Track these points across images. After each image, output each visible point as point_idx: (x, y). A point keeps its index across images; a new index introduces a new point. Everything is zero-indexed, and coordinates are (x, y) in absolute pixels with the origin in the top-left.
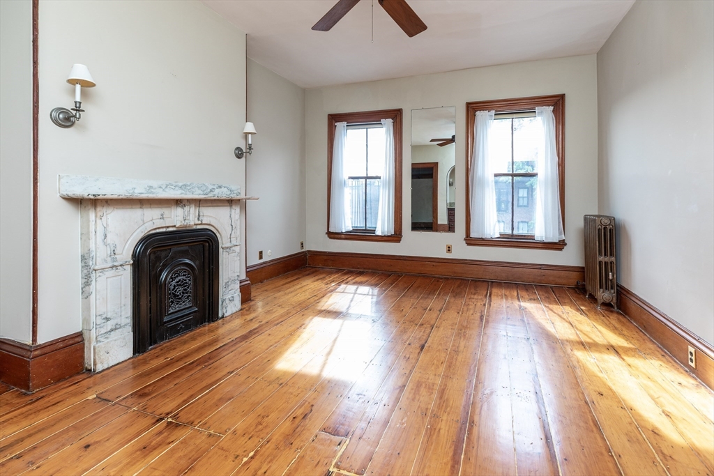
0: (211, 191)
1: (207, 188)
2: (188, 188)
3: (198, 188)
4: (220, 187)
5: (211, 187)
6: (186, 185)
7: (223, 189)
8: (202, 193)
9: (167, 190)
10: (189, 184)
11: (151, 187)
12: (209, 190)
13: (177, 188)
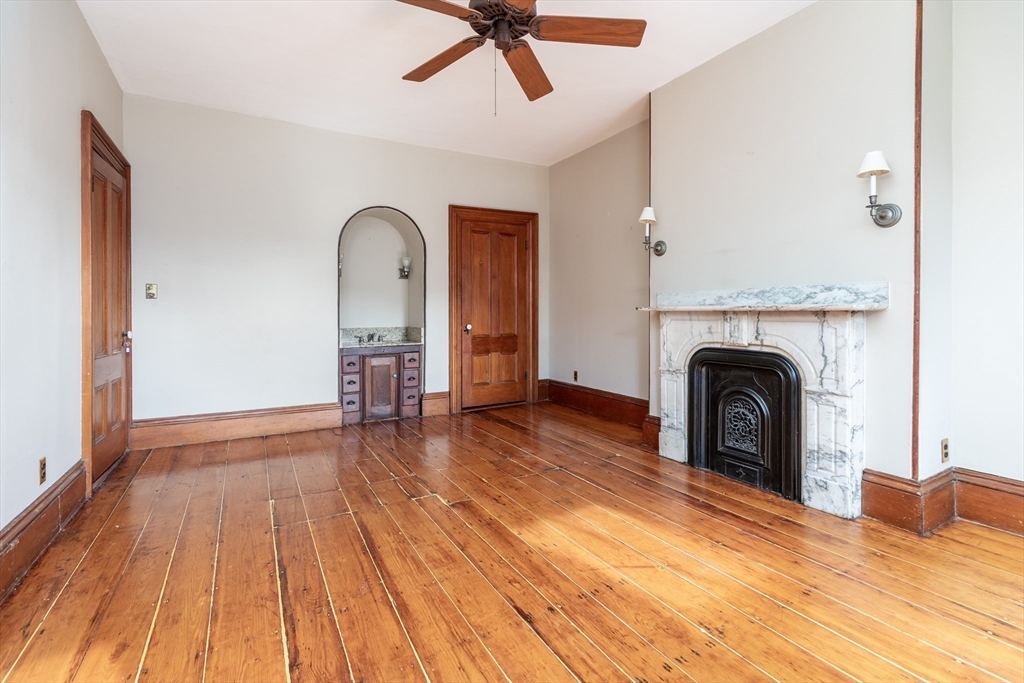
0: (808, 297)
1: (801, 293)
2: (767, 295)
3: (783, 293)
4: (829, 289)
5: (808, 291)
6: (764, 292)
7: (835, 292)
8: (791, 300)
9: (738, 299)
10: (768, 289)
11: (721, 297)
12: (805, 296)
13: (751, 296)
